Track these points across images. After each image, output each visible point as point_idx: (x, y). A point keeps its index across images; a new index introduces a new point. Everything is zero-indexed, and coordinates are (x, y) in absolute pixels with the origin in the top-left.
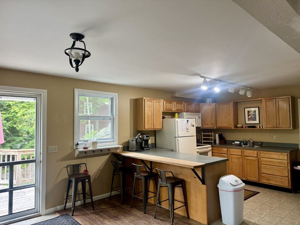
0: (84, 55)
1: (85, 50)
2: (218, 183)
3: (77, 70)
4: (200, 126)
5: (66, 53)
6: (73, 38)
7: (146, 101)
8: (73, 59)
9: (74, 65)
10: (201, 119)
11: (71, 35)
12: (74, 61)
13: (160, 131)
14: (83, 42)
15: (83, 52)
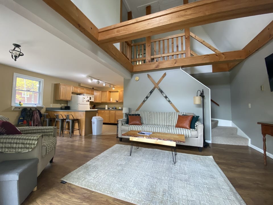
0: (19, 54)
1: (20, 52)
2: (92, 119)
3: (15, 60)
4: (93, 101)
5: (10, 52)
6: (14, 46)
7: (61, 85)
8: (13, 55)
9: (14, 58)
10: (94, 98)
11: (13, 44)
12: (14, 56)
13: (70, 101)
14: (20, 48)
15: (19, 53)
